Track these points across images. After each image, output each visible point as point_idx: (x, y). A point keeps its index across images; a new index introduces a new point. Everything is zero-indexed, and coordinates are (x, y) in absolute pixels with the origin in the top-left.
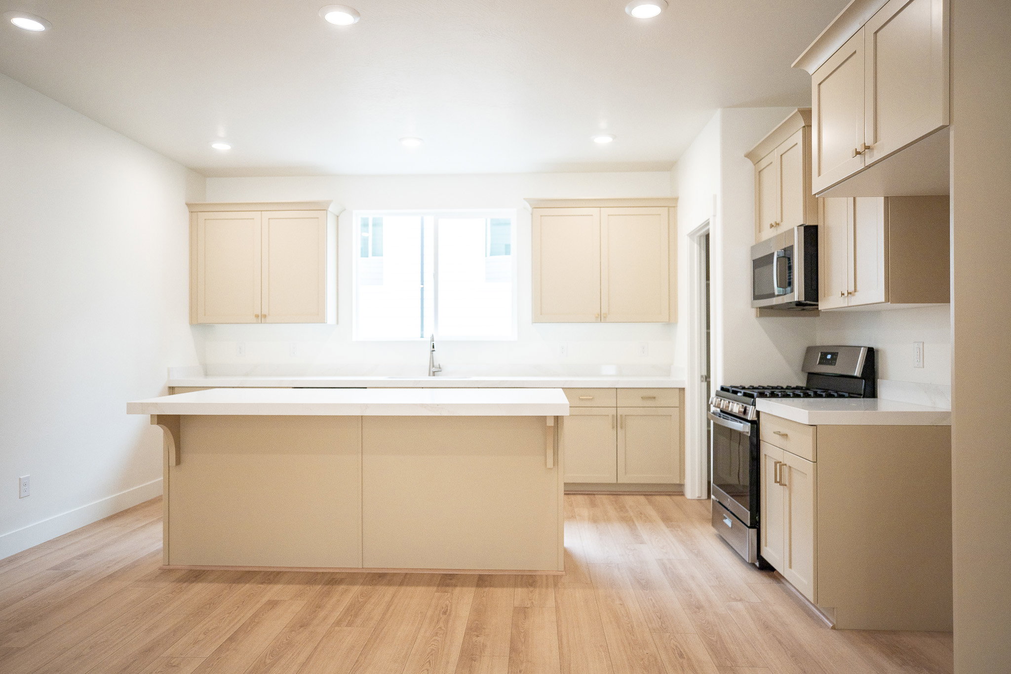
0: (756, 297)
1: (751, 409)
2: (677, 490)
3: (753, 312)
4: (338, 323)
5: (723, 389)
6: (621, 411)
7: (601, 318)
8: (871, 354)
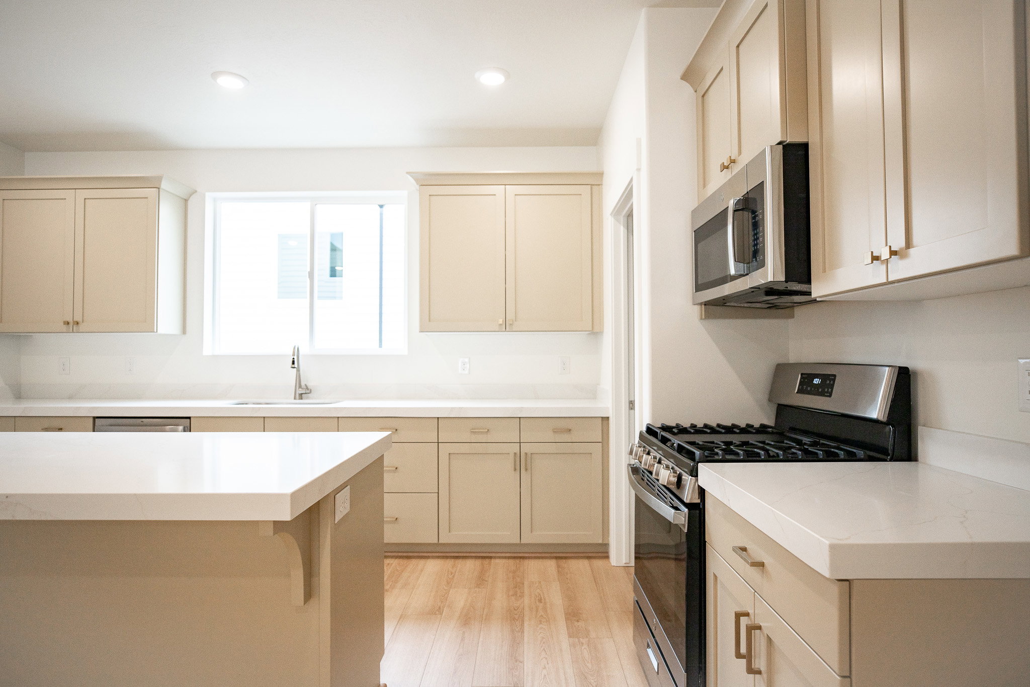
0: (699, 287)
1: (689, 481)
2: (601, 552)
3: (695, 310)
4: (184, 331)
5: (650, 430)
6: (526, 448)
7: (506, 326)
8: (905, 379)
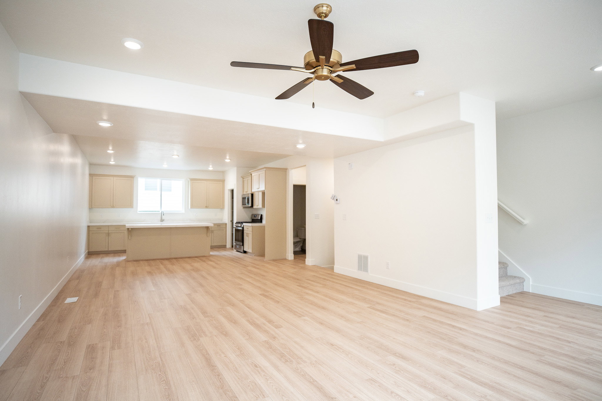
0: (243, 205)
1: (242, 225)
2: (225, 245)
3: (242, 207)
5: (236, 222)
7: (207, 207)
8: (262, 215)
